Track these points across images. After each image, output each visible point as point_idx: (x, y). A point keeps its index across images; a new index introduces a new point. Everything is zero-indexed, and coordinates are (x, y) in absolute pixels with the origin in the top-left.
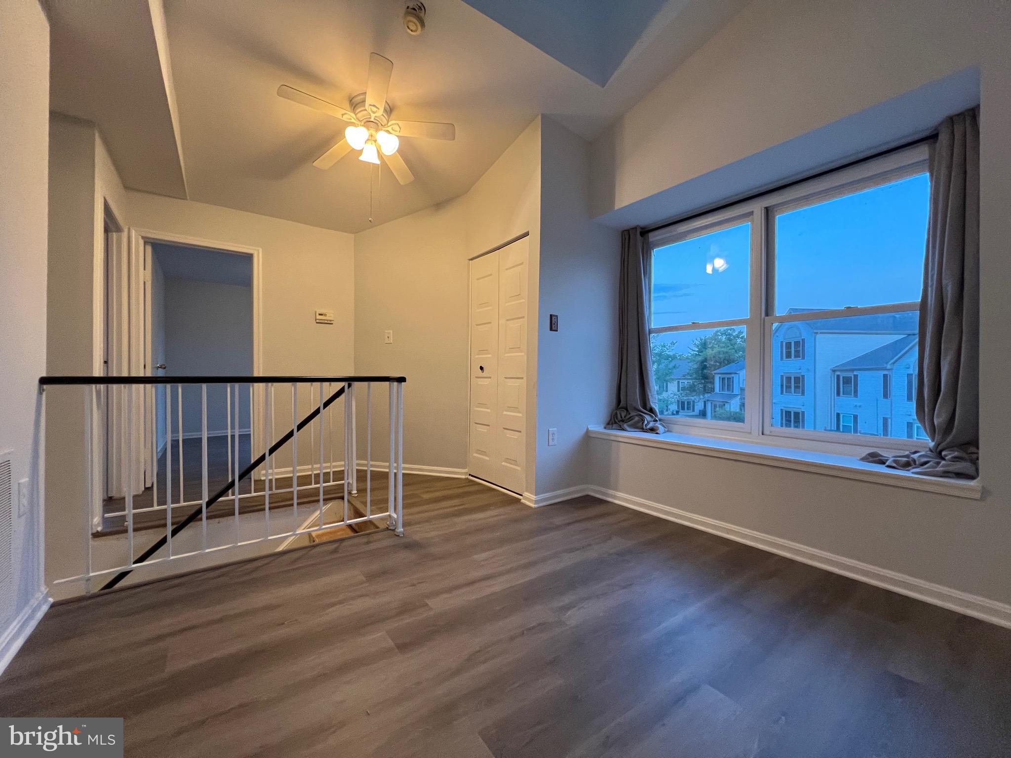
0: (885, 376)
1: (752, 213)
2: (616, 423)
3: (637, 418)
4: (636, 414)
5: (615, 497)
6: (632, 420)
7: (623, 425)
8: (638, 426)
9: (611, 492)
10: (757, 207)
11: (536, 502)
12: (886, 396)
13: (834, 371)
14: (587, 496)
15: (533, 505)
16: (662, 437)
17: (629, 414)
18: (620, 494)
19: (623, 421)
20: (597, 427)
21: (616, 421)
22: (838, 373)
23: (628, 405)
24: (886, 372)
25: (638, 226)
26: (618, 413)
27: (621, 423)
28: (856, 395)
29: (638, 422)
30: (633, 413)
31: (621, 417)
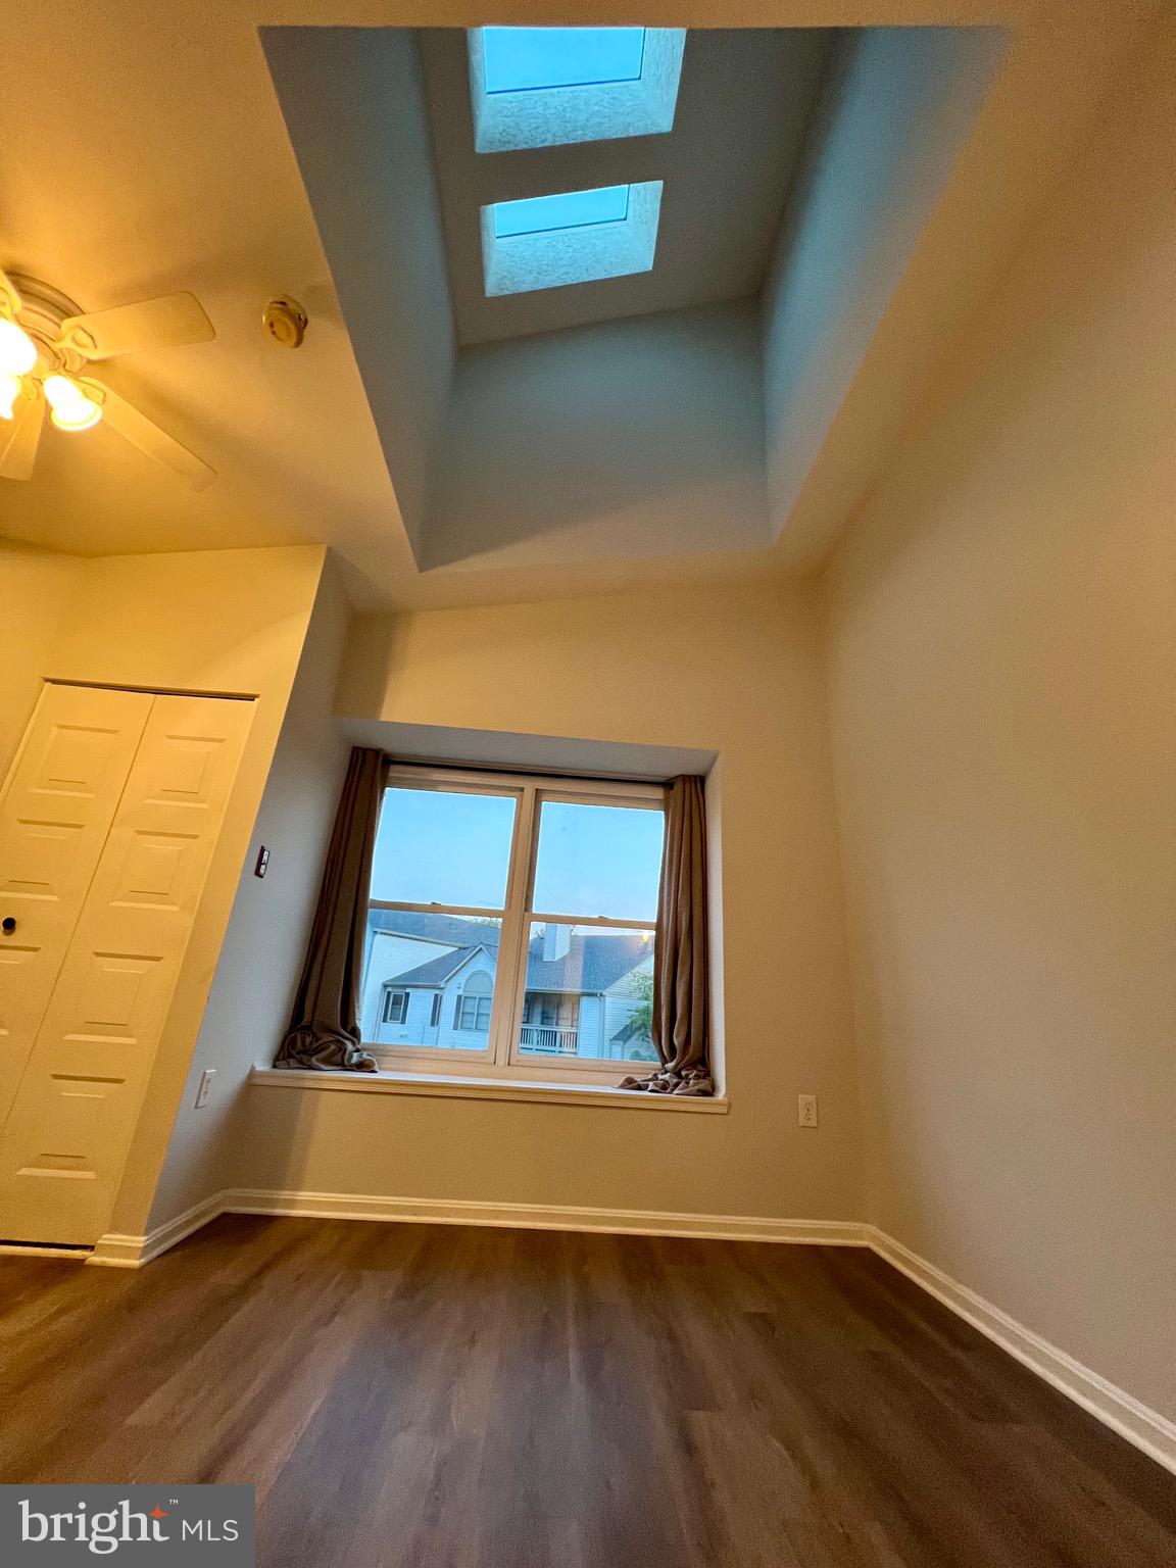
0: (436, 996)
1: (522, 790)
2: (291, 1056)
3: (333, 1047)
4: (331, 1039)
5: (292, 1204)
6: (323, 1050)
7: (309, 1060)
8: (333, 1059)
9: (285, 1195)
10: (530, 785)
11: (146, 1250)
12: (432, 1024)
13: (385, 986)
14: (224, 1215)
15: (135, 1263)
16: (380, 1076)
17: (318, 1039)
18: (303, 1195)
19: (304, 1052)
20: (263, 1066)
21: (294, 1052)
22: (389, 989)
23: (315, 1022)
24: (437, 992)
25: (381, 749)
26: (299, 1037)
27: (305, 1058)
28: (403, 1022)
29: (333, 1054)
30: (326, 1038)
31: (303, 1045)
